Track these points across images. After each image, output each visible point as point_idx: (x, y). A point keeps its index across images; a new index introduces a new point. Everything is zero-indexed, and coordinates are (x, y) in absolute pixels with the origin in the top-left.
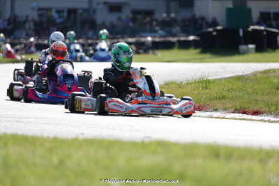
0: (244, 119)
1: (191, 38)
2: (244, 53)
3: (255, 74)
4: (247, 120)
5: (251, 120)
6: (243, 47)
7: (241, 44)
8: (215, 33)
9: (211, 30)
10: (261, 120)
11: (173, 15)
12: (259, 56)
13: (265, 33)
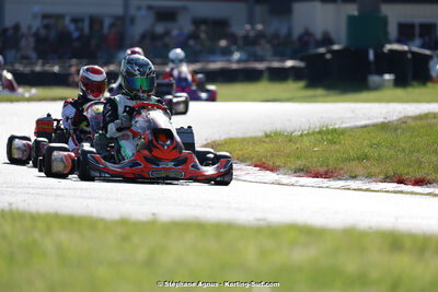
0: (401, 192)
1: (289, 63)
2: (377, 88)
3: (404, 121)
4: (407, 193)
5: (412, 193)
6: (374, 79)
7: (371, 73)
8: (328, 56)
9: (322, 50)
10: (429, 194)
11: (259, 27)
12: (400, 92)
13: (409, 56)
